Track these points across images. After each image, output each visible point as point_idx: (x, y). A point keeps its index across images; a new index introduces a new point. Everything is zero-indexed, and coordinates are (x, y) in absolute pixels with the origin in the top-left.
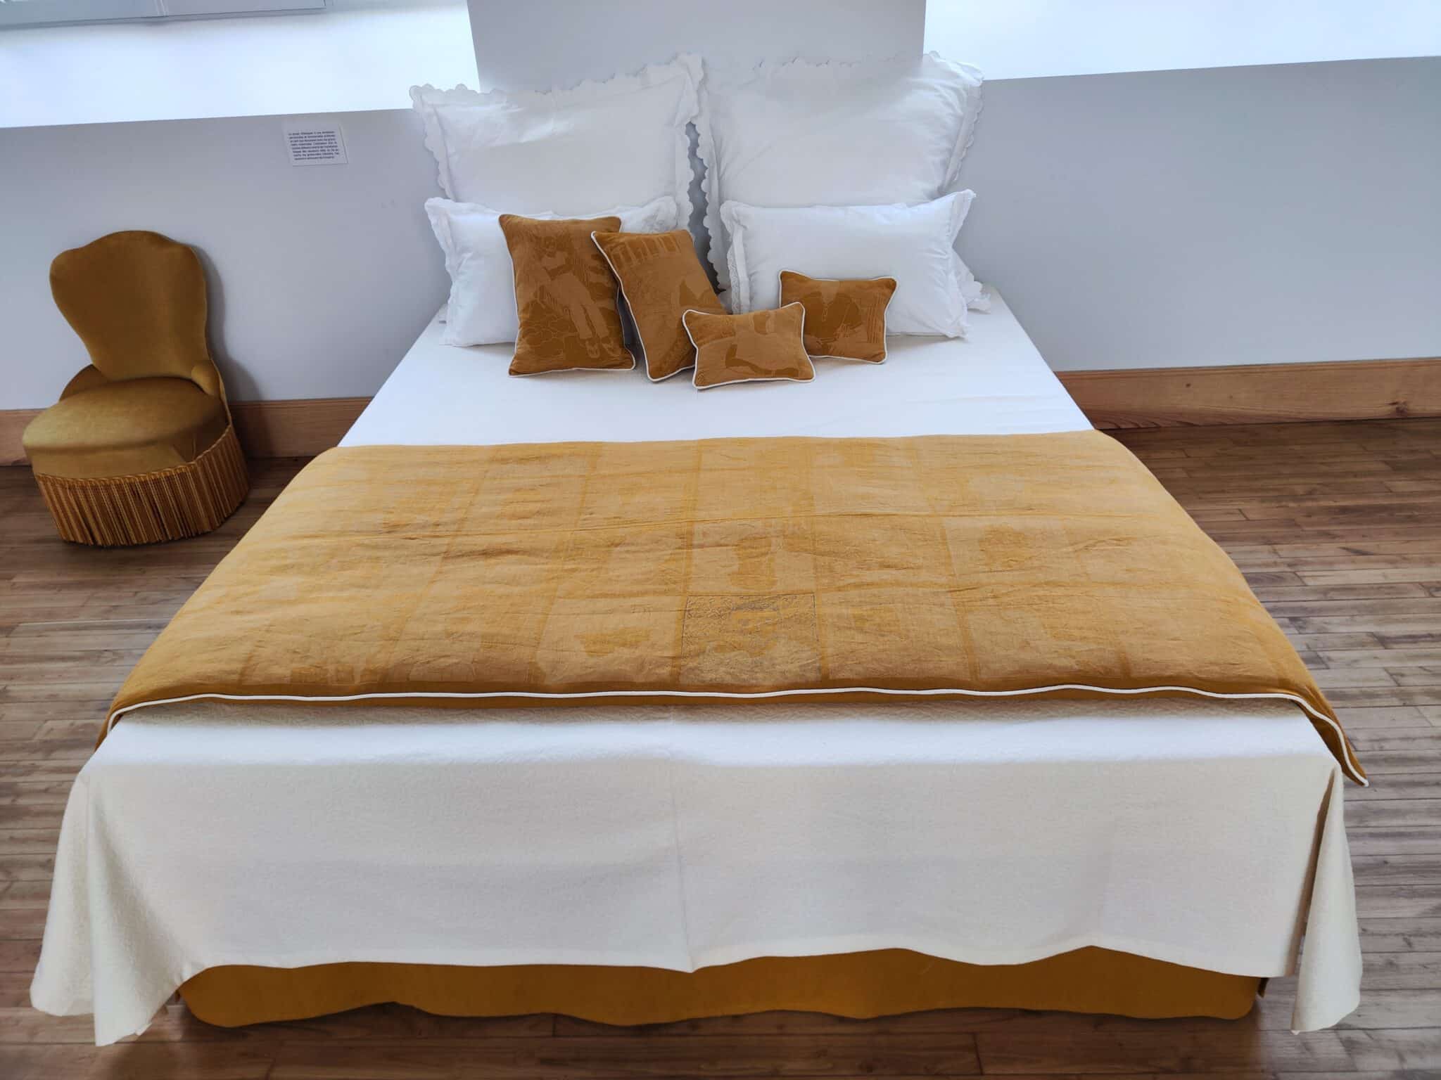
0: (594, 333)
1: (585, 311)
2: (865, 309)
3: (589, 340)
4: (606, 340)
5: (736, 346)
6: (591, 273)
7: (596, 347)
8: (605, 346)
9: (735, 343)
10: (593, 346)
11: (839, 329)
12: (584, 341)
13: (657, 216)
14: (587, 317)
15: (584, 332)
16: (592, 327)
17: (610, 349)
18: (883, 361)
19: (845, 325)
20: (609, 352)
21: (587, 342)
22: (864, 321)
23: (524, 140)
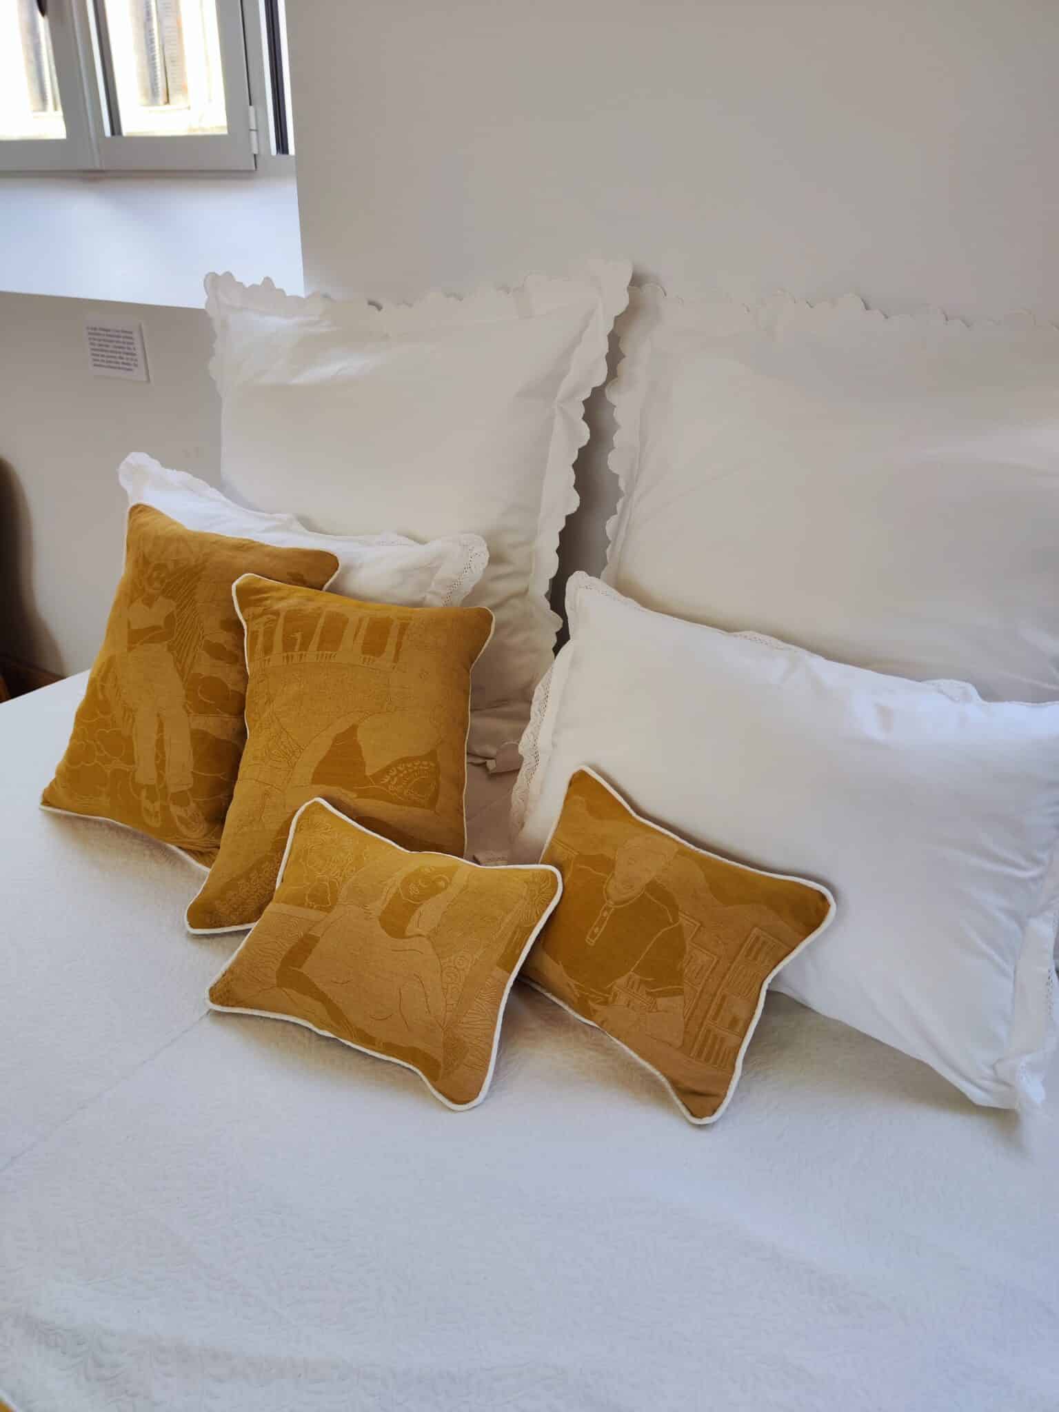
0: (160, 777)
1: (161, 726)
2: (703, 958)
3: (150, 788)
4: (180, 799)
5: (316, 940)
6: (205, 655)
7: (157, 804)
8: (175, 810)
9: (316, 932)
10: (153, 802)
11: (622, 981)
12: (138, 788)
13: (438, 568)
14: (160, 744)
15: (145, 772)
16: (161, 765)
17: (180, 818)
18: (707, 1120)
19: (637, 977)
20: (178, 824)
21: (144, 793)
22: (686, 988)
23: (301, 380)
